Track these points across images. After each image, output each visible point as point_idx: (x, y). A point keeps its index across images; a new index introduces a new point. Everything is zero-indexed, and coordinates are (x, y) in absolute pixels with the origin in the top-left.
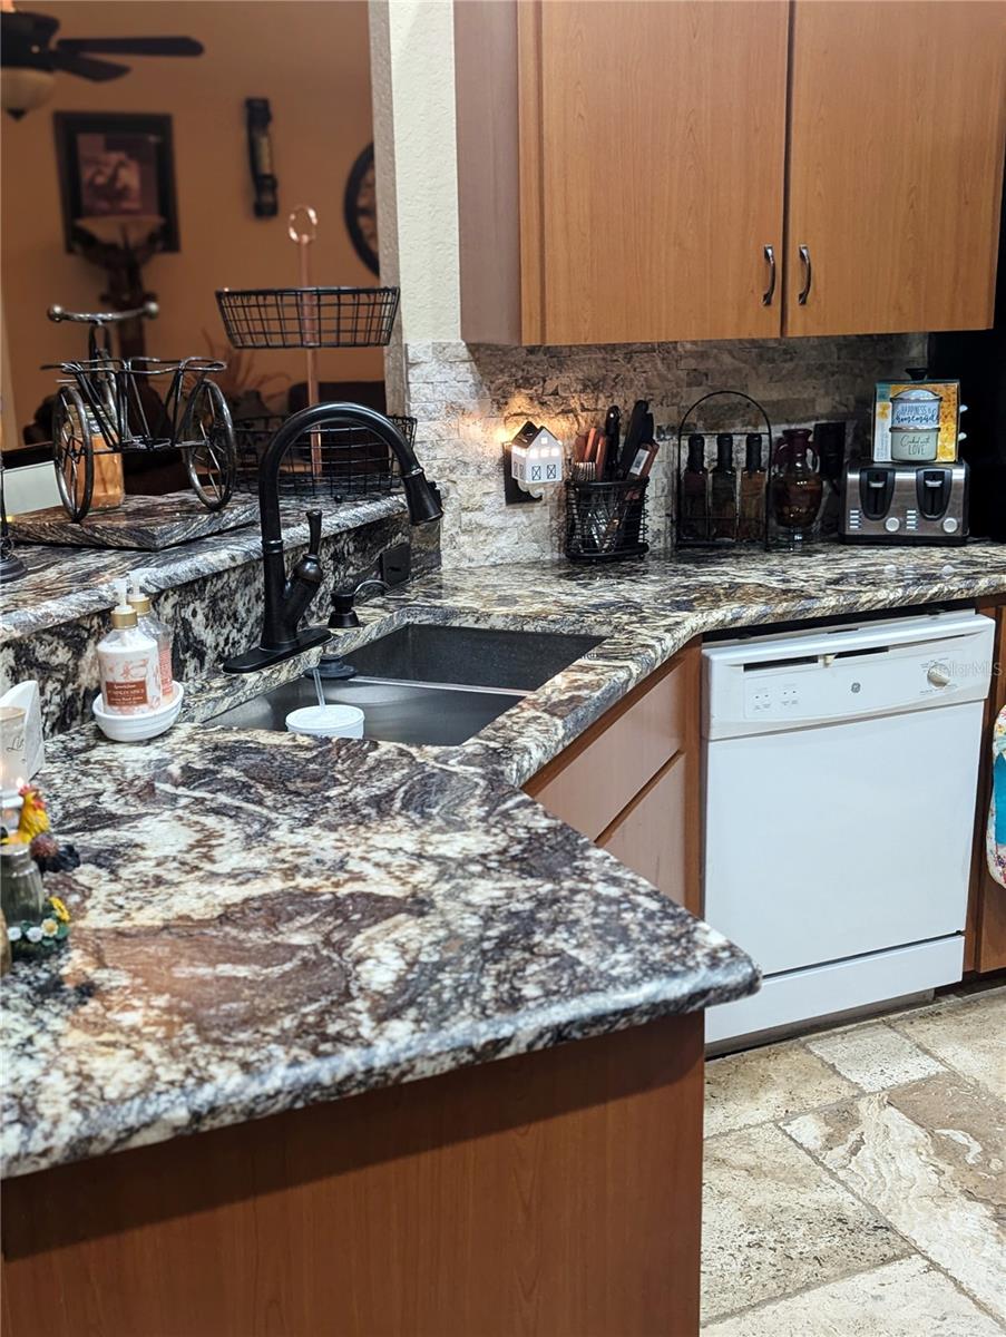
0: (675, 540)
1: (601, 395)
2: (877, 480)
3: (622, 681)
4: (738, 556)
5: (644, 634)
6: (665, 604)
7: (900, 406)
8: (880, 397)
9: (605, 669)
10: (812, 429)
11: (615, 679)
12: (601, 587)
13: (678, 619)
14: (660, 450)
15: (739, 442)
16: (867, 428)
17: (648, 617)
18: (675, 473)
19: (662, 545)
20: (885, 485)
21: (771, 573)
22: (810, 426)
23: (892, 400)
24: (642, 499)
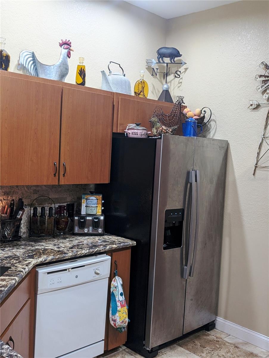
0: (29, 234)
1: (9, 196)
2: (82, 219)
3: (13, 283)
4: (46, 239)
5: (20, 267)
6: (26, 256)
7: (88, 201)
8: (83, 198)
9: (9, 280)
10: (66, 205)
11: (12, 283)
12: (7, 251)
13: (30, 262)
14: (25, 211)
15: (47, 209)
16: (80, 205)
17: (21, 261)
18: (29, 217)
19: (25, 236)
20: (84, 220)
21: (55, 245)
22: (65, 204)
23: (86, 199)
24: (20, 224)
